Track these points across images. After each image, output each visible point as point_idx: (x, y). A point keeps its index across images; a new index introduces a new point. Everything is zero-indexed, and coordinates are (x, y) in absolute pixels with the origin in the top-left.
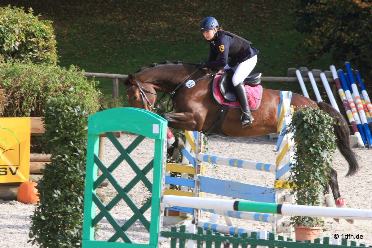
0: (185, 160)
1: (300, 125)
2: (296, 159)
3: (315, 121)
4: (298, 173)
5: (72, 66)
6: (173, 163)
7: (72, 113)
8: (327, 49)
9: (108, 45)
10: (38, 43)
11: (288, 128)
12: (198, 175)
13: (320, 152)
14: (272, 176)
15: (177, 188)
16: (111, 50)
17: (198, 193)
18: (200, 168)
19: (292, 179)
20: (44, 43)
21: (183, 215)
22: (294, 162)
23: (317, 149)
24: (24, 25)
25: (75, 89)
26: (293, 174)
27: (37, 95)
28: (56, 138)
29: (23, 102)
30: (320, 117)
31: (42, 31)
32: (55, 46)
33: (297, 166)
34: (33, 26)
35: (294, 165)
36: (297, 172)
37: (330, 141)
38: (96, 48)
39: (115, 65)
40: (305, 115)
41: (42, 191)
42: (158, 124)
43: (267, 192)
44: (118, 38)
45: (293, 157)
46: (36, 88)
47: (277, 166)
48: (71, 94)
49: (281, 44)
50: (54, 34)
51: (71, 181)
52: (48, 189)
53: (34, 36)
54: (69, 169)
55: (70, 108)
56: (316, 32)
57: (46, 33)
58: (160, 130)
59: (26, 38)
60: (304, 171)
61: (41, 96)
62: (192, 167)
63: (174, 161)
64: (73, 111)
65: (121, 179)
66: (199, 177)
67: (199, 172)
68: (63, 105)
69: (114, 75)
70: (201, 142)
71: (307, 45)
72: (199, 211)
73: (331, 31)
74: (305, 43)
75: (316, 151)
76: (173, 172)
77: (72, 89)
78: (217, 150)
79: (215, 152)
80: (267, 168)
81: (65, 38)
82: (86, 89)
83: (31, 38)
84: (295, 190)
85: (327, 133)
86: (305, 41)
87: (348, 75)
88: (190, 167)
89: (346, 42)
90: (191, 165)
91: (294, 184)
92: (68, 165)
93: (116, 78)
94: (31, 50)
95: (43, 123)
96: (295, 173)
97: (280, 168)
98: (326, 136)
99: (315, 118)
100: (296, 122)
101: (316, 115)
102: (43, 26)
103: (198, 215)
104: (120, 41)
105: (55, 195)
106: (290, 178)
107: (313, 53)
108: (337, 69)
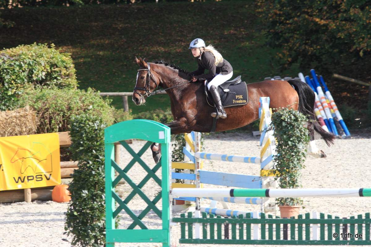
0: (187, 159)
1: (279, 124)
2: (277, 151)
3: (291, 119)
4: (280, 163)
5: (90, 89)
6: (177, 161)
7: (93, 127)
8: (295, 60)
9: (117, 69)
10: (60, 71)
11: (270, 127)
12: (198, 170)
13: (297, 144)
14: (258, 167)
15: (181, 182)
16: (120, 73)
17: (199, 184)
18: (199, 164)
19: (275, 167)
20: (65, 72)
21: (188, 203)
22: (276, 154)
23: (294, 142)
24: (48, 58)
25: (93, 106)
26: (276, 164)
27: (62, 114)
28: (81, 148)
29: (51, 121)
30: (295, 116)
31: (63, 62)
32: (75, 73)
33: (279, 157)
34: (56, 58)
35: (276, 156)
36: (279, 161)
37: (304, 135)
38: (108, 72)
39: (123, 85)
40: (282, 115)
41: (72, 192)
42: (163, 131)
43: (255, 180)
44: (125, 63)
45: (275, 150)
46: (62, 108)
47: (262, 158)
48: (91, 111)
49: (257, 58)
50: (73, 64)
51: (96, 182)
52: (78, 190)
53: (57, 67)
54: (93, 172)
55: (91, 123)
56: (285, 47)
57: (66, 63)
58: (165, 136)
59: (51, 69)
60: (284, 160)
61: (66, 114)
62: (192, 164)
63: (178, 160)
64: (93, 125)
65: (135, 177)
66: (199, 171)
67: (198, 167)
68: (85, 121)
69: (123, 93)
70: (198, 143)
71: (278, 58)
72: (201, 199)
73: (298, 45)
74: (277, 57)
75: (294, 144)
76: (177, 169)
77: (91, 107)
78: (212, 148)
79: (209, 150)
80: (253, 160)
81: (81, 66)
82: (102, 106)
83: (54, 68)
84: (278, 177)
85: (302, 128)
86: (277, 55)
87: (314, 80)
88: (191, 164)
89: (310, 53)
90: (192, 162)
91: (277, 172)
92: (92, 169)
93: (125, 95)
94: (56, 78)
95: (70, 137)
96: (277, 162)
97: (264, 159)
98: (301, 131)
99: (291, 117)
101: (291, 115)
102: (64, 58)
103: (199, 203)
104: (126, 65)
105: (84, 195)
106: (274, 167)
107: (284, 64)
108: (304, 76)
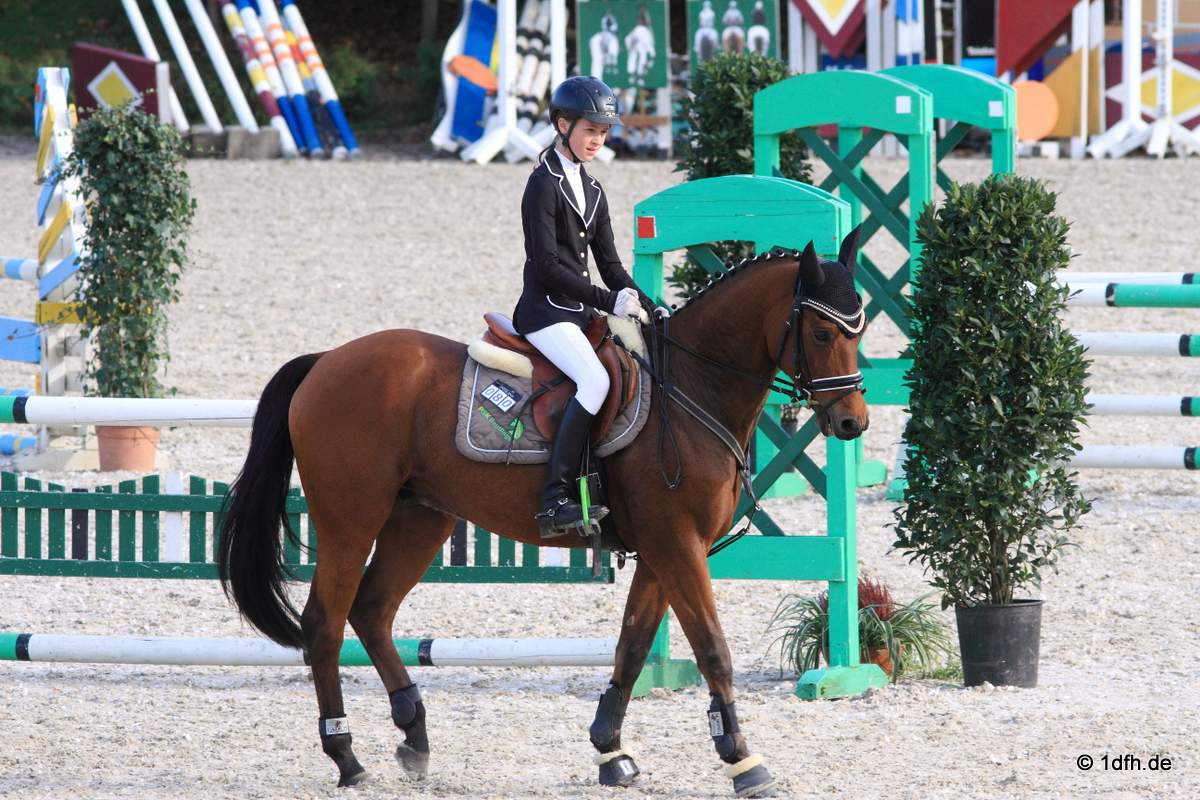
1: (97, 155)
2: (90, 244)
3: (136, 143)
4: (98, 281)
11: (67, 165)
13: (153, 224)
22: (87, 253)
23: (143, 217)
26: (86, 285)
35: (86, 260)
40: (108, 129)
43: (20, 332)
45: (82, 241)
47: (41, 265)
60: (113, 274)
75: (142, 221)
84: (92, 326)
91: (89, 311)
96: (89, 281)
97: (48, 269)
99: (135, 137)
100: (87, 150)
101: (136, 128)
106: (78, 296)
